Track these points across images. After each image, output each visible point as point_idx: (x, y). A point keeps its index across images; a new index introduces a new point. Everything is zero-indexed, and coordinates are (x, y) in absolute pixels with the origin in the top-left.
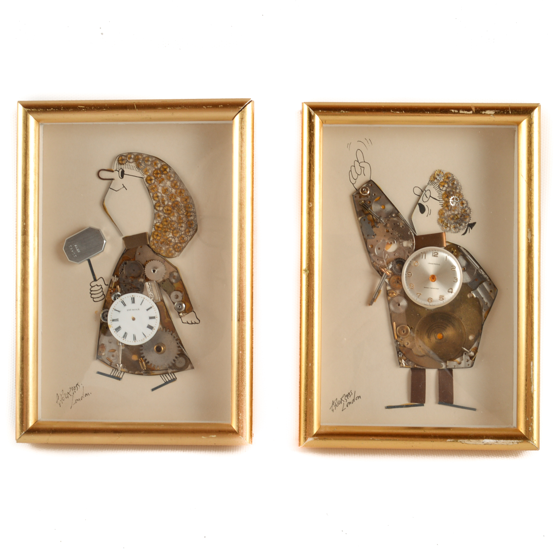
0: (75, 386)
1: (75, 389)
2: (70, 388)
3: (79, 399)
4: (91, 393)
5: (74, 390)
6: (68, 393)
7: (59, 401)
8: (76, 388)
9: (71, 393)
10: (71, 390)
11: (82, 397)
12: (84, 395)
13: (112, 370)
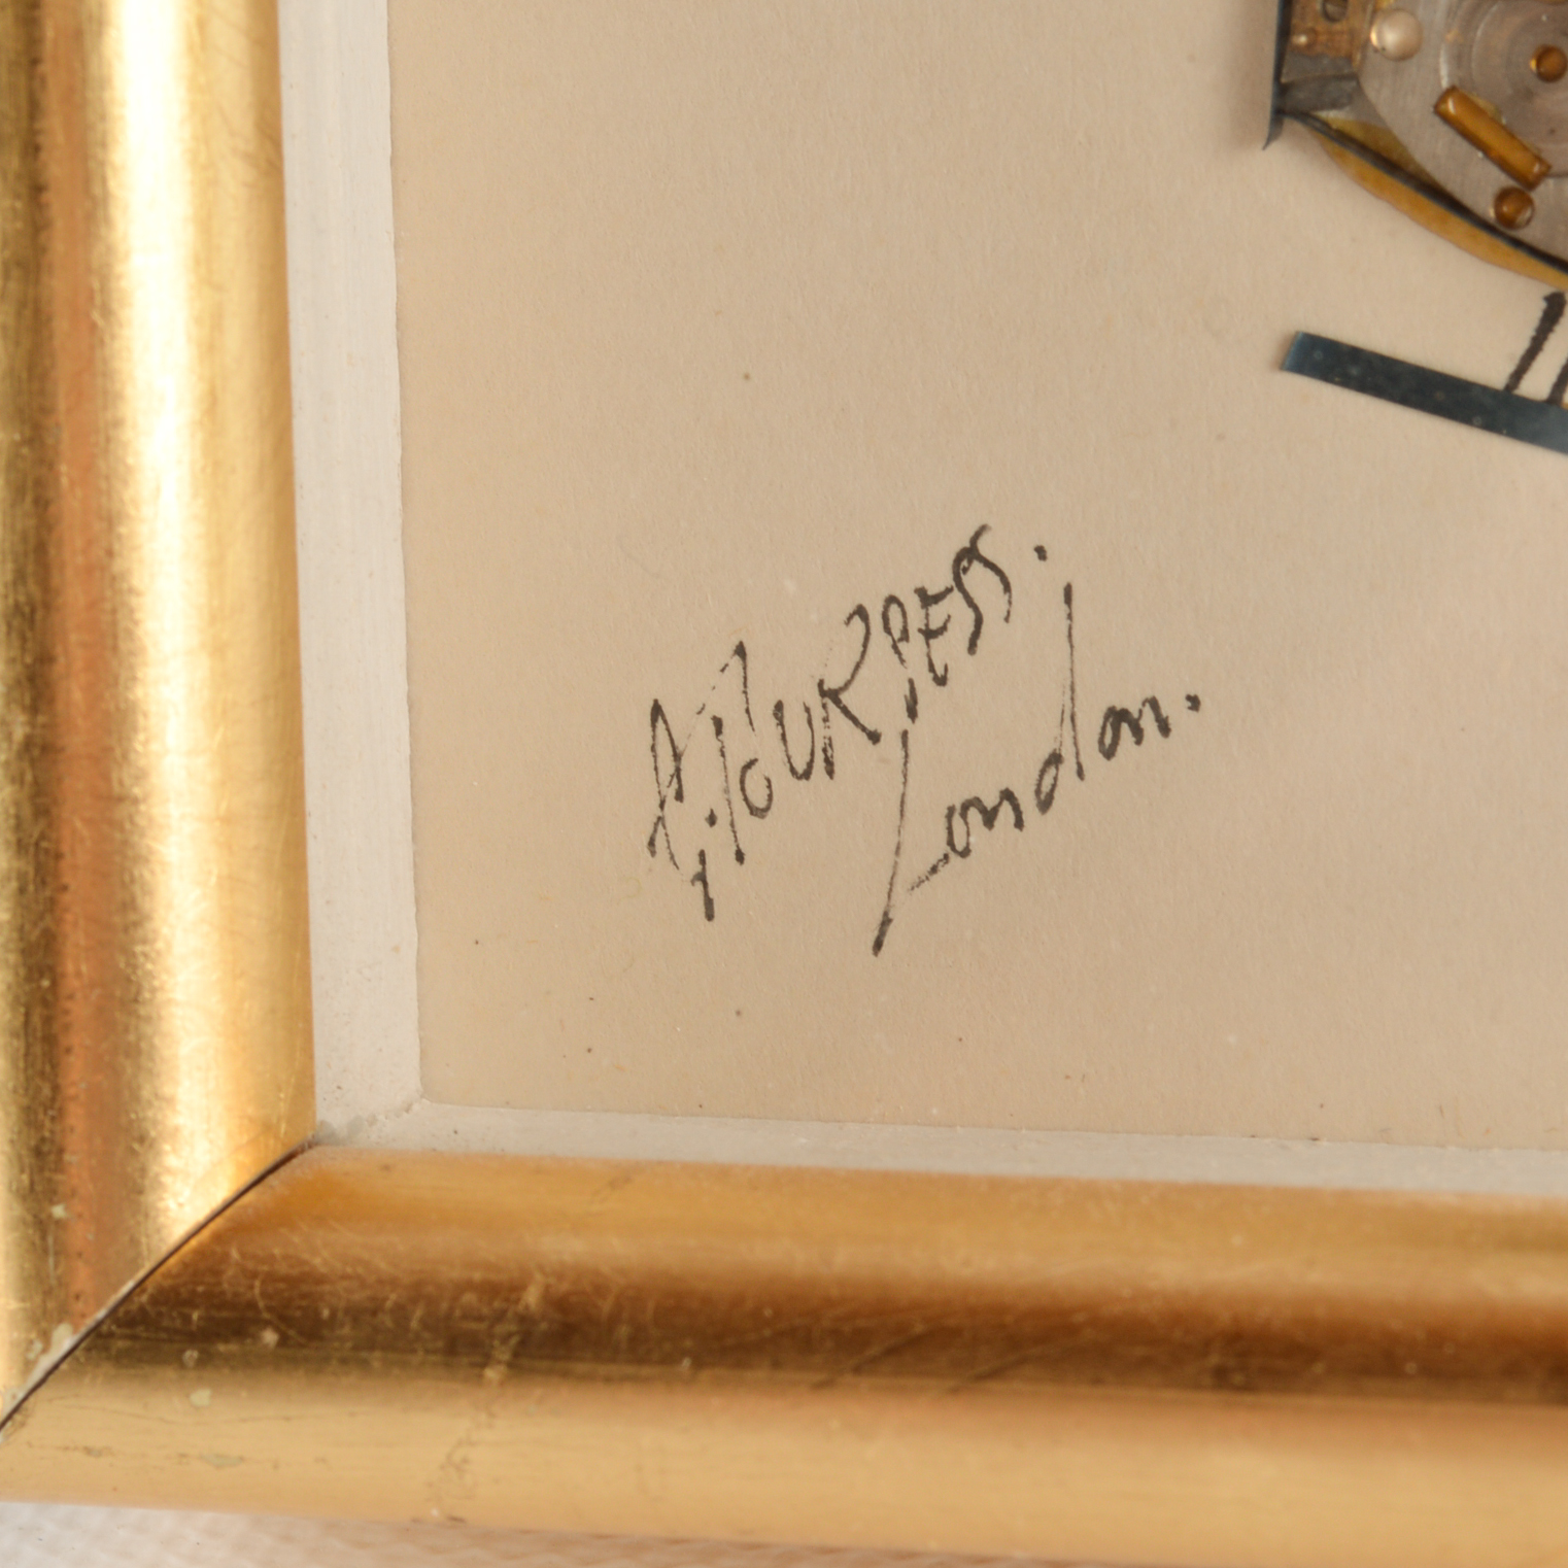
0: (939, 580)
1: (929, 634)
2: (861, 612)
3: (1008, 795)
4: (1194, 702)
5: (915, 647)
6: (832, 695)
7: (685, 823)
8: (954, 604)
9: (879, 699)
10: (880, 641)
11: (1055, 759)
12: (1091, 722)
13: (1536, 310)
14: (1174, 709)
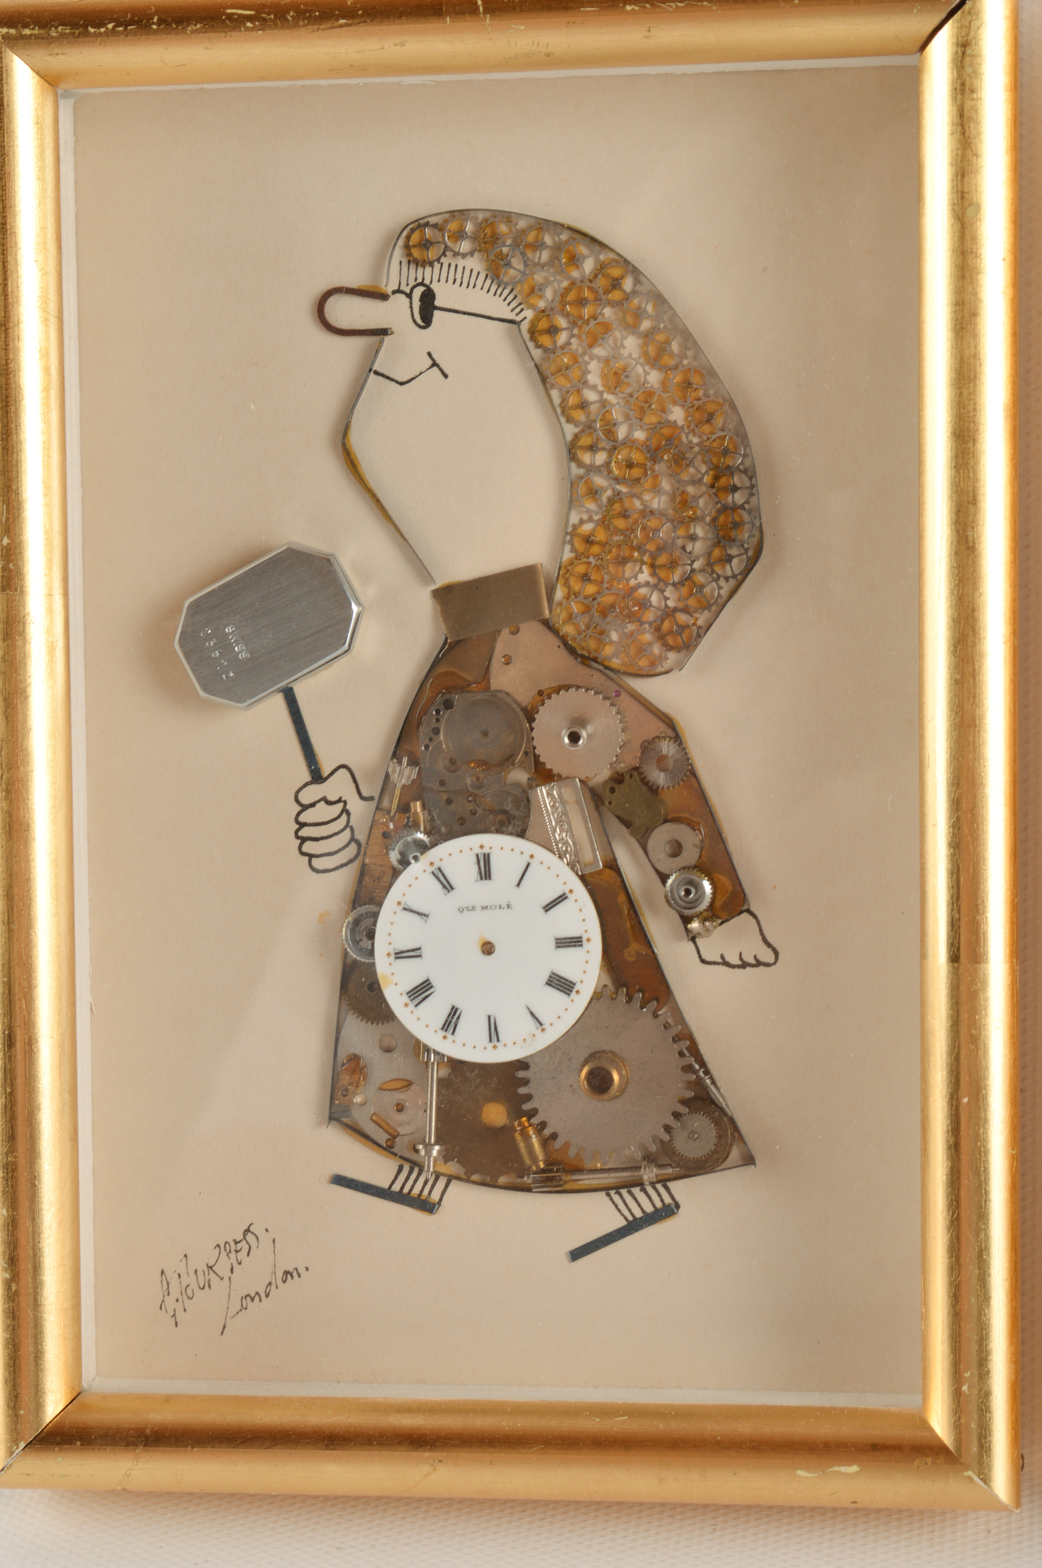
0: (240, 1237)
1: (237, 1251)
2: (218, 1246)
3: (257, 1293)
4: (307, 1269)
5: (233, 1255)
6: (211, 1268)
7: (170, 1303)
8: (243, 1243)
9: (223, 1268)
10: (223, 1254)
11: (270, 1284)
12: (280, 1274)
13: (396, 1169)
14: (302, 1270)
